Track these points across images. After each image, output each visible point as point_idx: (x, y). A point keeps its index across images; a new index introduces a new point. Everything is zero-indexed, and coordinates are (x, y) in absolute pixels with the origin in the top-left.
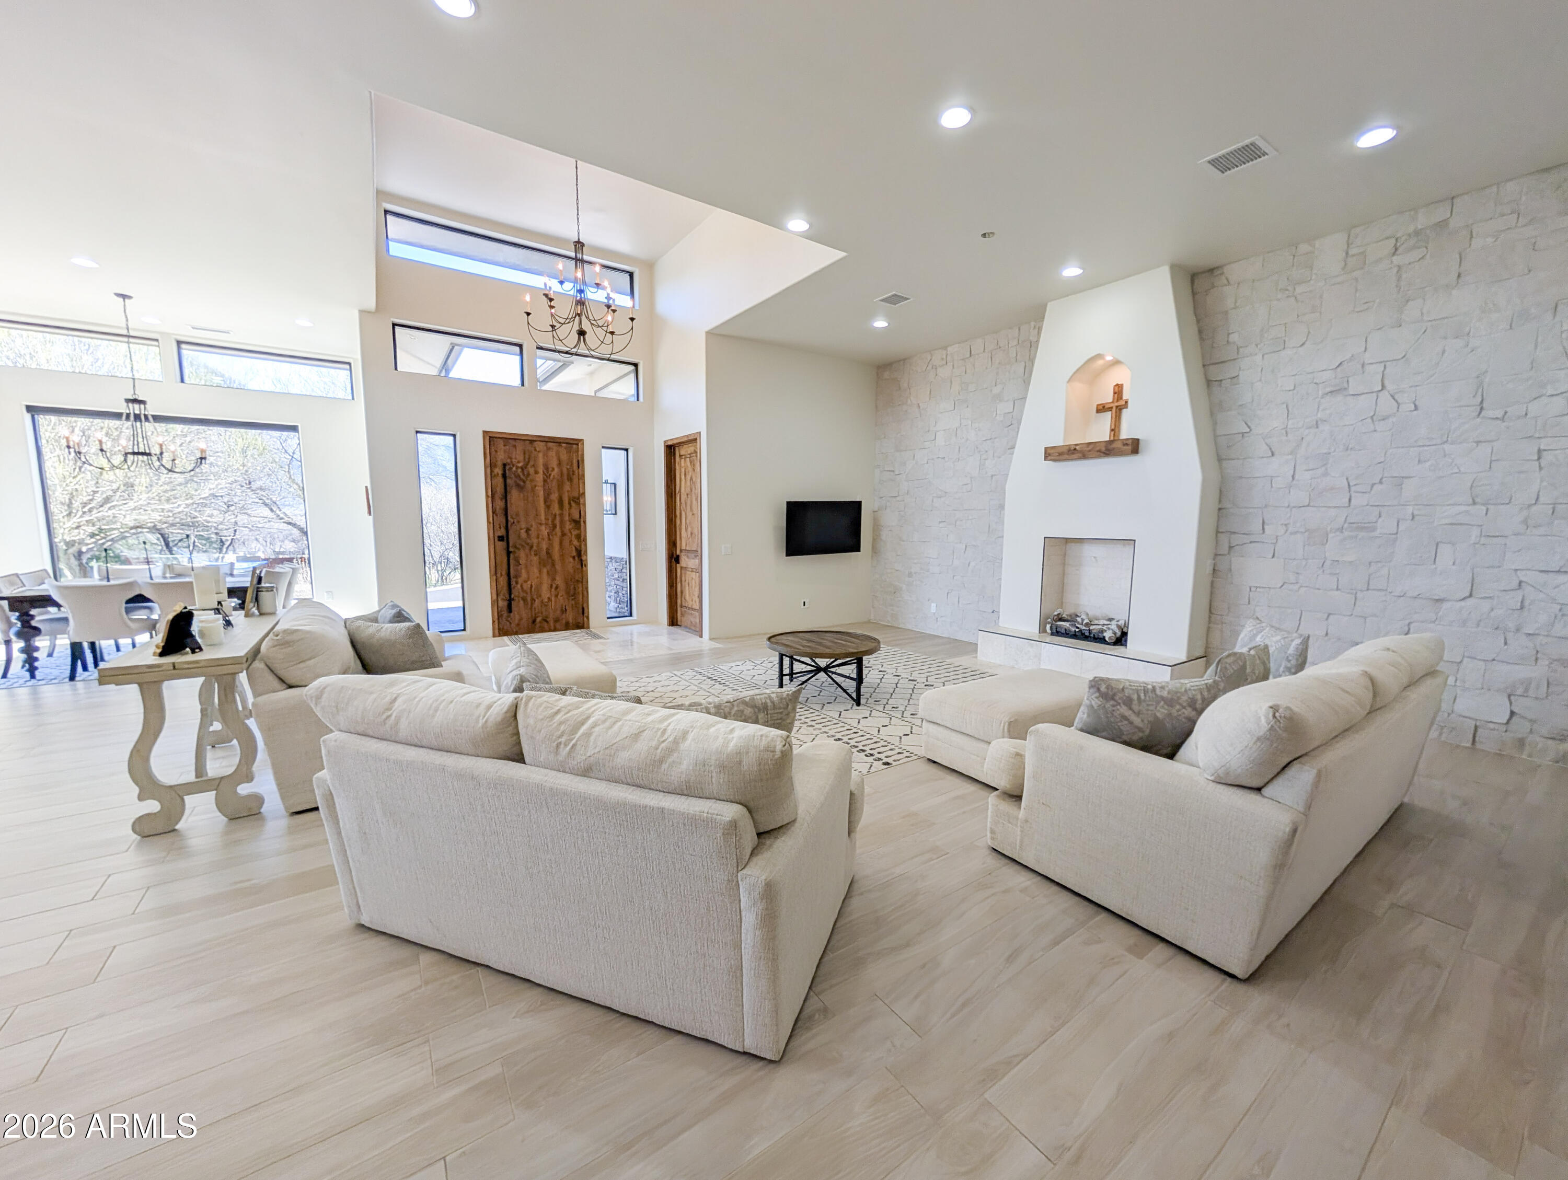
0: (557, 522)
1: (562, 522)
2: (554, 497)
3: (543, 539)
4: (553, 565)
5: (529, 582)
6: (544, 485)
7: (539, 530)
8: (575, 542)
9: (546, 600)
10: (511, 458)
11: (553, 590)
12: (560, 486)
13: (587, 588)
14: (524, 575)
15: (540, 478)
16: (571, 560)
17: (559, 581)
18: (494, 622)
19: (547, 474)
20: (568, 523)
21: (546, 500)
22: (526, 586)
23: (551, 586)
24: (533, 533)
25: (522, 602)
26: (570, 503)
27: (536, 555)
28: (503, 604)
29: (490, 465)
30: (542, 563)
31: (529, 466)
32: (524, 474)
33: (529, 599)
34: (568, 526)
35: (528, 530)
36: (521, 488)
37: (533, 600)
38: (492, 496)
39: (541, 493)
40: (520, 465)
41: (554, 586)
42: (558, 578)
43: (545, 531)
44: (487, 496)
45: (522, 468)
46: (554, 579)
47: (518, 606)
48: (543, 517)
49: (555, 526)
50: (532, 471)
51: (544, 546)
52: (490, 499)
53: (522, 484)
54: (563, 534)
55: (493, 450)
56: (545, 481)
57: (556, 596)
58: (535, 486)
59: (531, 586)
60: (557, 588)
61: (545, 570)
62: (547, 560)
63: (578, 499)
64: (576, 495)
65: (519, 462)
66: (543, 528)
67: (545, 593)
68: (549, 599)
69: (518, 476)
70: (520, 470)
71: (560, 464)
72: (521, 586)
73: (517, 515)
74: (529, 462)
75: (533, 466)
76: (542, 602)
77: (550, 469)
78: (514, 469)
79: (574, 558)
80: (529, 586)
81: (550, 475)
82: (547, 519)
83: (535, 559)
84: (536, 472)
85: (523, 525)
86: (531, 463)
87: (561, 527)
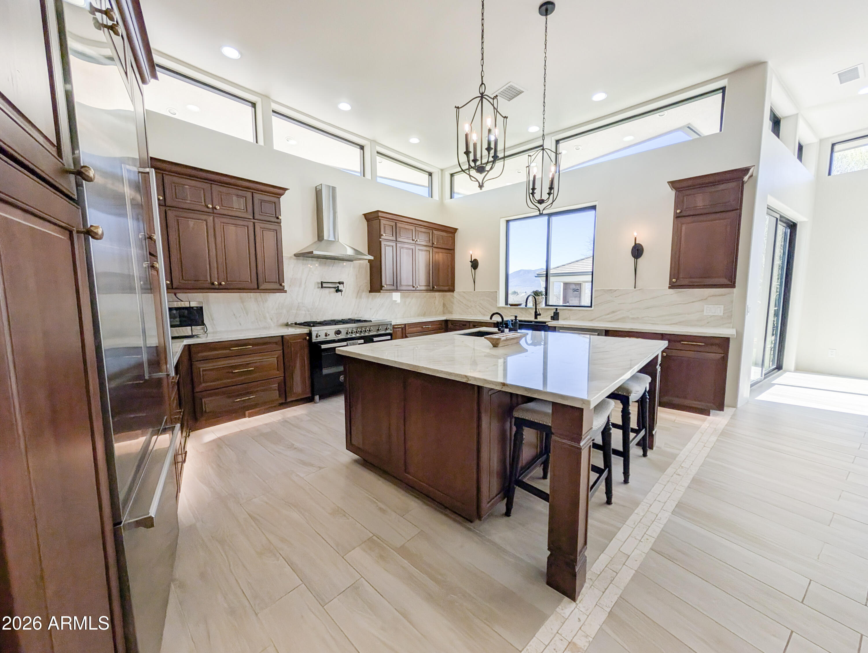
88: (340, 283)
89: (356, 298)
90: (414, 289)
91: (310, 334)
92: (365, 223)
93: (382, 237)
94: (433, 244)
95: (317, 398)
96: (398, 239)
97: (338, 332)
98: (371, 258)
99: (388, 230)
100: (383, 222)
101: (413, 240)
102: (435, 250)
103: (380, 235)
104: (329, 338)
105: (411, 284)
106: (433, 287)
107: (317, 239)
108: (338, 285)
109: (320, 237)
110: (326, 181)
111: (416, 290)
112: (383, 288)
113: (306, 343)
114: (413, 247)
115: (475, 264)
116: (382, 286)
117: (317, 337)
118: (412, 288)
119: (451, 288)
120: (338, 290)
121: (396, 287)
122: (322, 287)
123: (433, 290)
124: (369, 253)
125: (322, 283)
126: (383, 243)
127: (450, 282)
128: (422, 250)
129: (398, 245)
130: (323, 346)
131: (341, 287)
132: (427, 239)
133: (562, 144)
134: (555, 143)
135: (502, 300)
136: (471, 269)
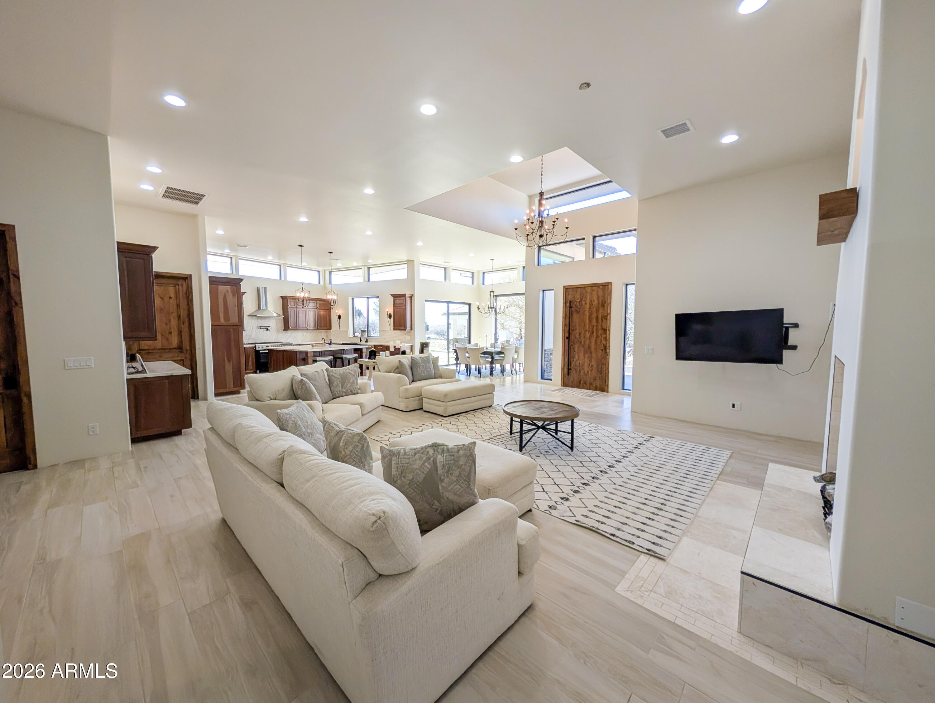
0: (595, 329)
1: (597, 330)
2: (594, 315)
3: (587, 339)
4: (591, 353)
5: (579, 361)
6: (589, 311)
7: (585, 334)
8: (604, 342)
9: (586, 372)
10: (574, 297)
11: (590, 367)
12: (597, 311)
13: (608, 368)
14: (577, 357)
15: (588, 305)
16: (601, 351)
17: (593, 362)
18: (562, 379)
19: (591, 304)
20: (600, 331)
21: (590, 318)
22: (577, 363)
23: (589, 364)
24: (582, 335)
25: (574, 371)
26: (602, 320)
27: (582, 347)
28: (566, 370)
29: (565, 303)
30: (585, 352)
31: (582, 301)
32: (579, 305)
33: (578, 370)
34: (600, 332)
35: (580, 334)
36: (578, 312)
37: (580, 371)
38: (565, 318)
39: (587, 314)
40: (578, 301)
41: (591, 365)
42: (593, 360)
43: (588, 334)
44: (563, 317)
45: (579, 302)
46: (591, 361)
47: (573, 372)
48: (587, 327)
49: (593, 332)
50: (583, 303)
51: (587, 342)
52: (564, 318)
53: (579, 310)
54: (597, 337)
55: (567, 294)
56: (590, 308)
57: (592, 371)
58: (585, 311)
59: (580, 363)
60: (592, 366)
61: (586, 355)
62: (588, 351)
63: (607, 317)
64: (606, 315)
65: (578, 299)
66: (587, 333)
67: (586, 369)
68: (588, 372)
69: (577, 307)
70: (578, 303)
71: (598, 297)
72: (575, 363)
73: (576, 326)
74: (582, 298)
75: (585, 301)
76: (584, 372)
77: (593, 302)
78: (576, 303)
79: (602, 350)
80: (579, 363)
81: (593, 304)
82: (589, 328)
83: (582, 349)
84: (586, 304)
85: (578, 331)
86: (584, 299)
87: (596, 332)
88: (269, 327)
89: (277, 333)
90: (306, 329)
91: (255, 347)
92: (281, 300)
94: (317, 307)
95: (258, 371)
96: (297, 307)
97: (267, 346)
98: (283, 316)
99: (292, 303)
100: (289, 300)
102: (318, 310)
103: (288, 306)
104: (263, 349)
105: (305, 326)
106: (318, 328)
107: (257, 309)
109: (259, 308)
110: (261, 285)
111: (307, 329)
112: (290, 329)
113: (254, 350)
114: (305, 310)
115: (340, 317)
117: (258, 348)
118: (305, 328)
119: (329, 328)
120: (267, 330)
121: (296, 328)
123: (318, 329)
124: (283, 315)
125: (260, 327)
126: (289, 309)
127: (328, 325)
128: (312, 311)
129: (297, 310)
130: (261, 352)
131: (269, 328)
132: (314, 305)
133: (370, 269)
134: (367, 269)
135: (351, 335)
136: (338, 319)
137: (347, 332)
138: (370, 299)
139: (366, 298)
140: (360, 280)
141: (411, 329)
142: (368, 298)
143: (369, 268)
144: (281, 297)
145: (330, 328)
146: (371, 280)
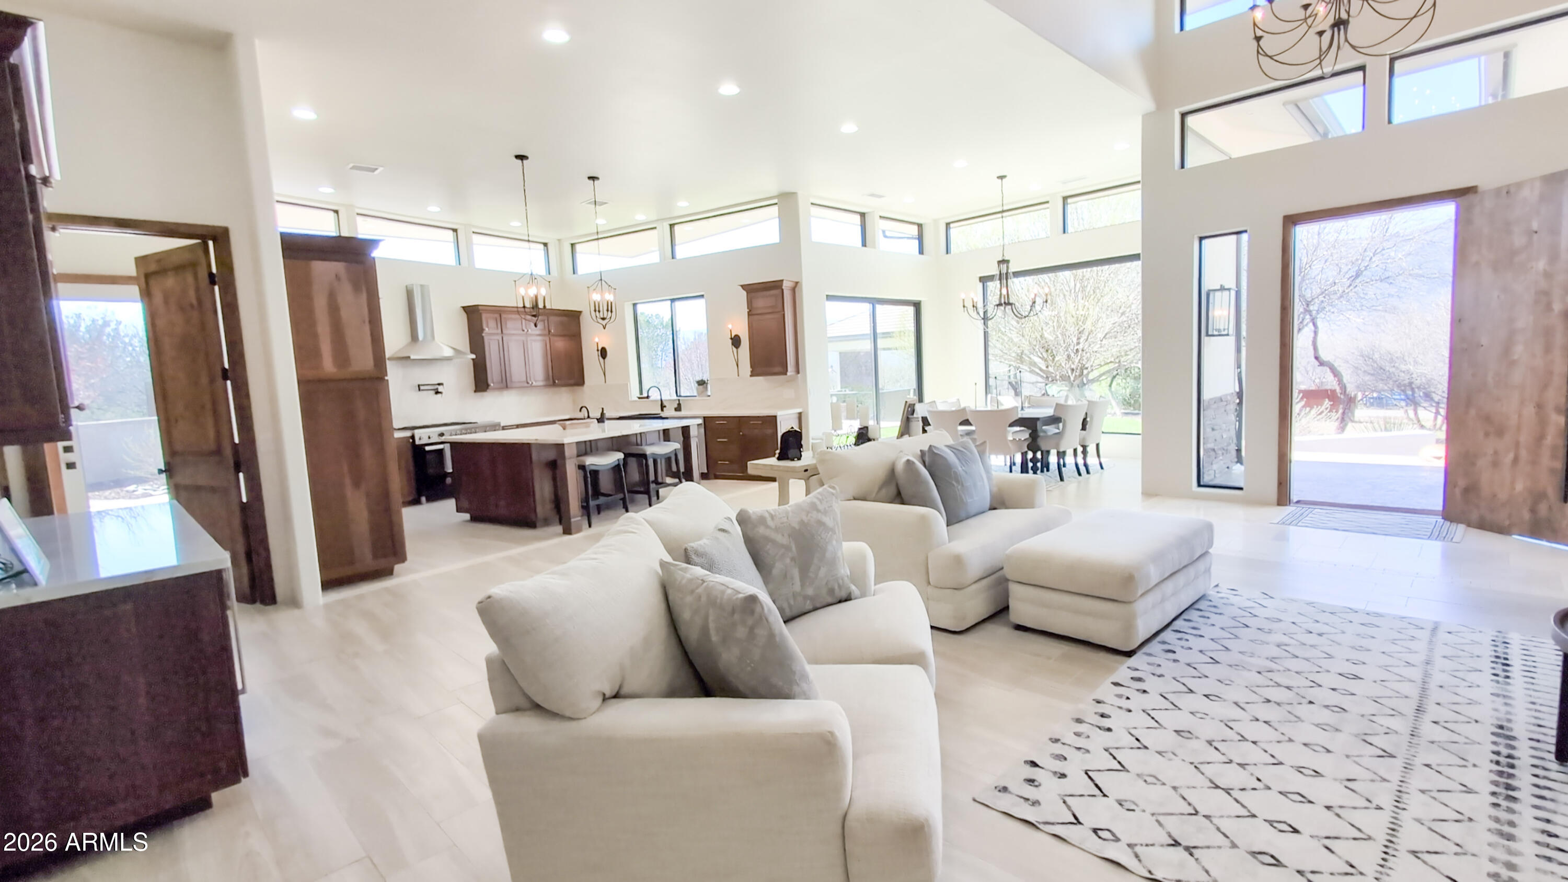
88: (439, 384)
89: (460, 398)
90: (527, 385)
91: (413, 437)
92: (464, 316)
93: (485, 332)
94: (549, 331)
95: (423, 499)
96: (504, 332)
97: (442, 435)
98: (474, 356)
99: (492, 323)
100: (484, 316)
101: (523, 331)
102: (552, 338)
103: (483, 330)
104: (432, 441)
105: (525, 380)
106: (554, 382)
107: (409, 339)
108: (437, 386)
109: (414, 337)
110: (415, 281)
111: (532, 386)
112: (490, 387)
113: (409, 446)
114: (524, 338)
115: (603, 353)
116: (488, 386)
117: (420, 439)
118: (526, 385)
119: (580, 381)
120: (437, 392)
121: (505, 384)
122: (419, 390)
123: (554, 384)
124: (472, 352)
125: (420, 385)
126: (485, 337)
127: (576, 374)
128: (535, 341)
129: (505, 338)
130: (427, 448)
131: (440, 389)
132: (542, 328)
133: (676, 227)
134: (668, 227)
135: (635, 393)
136: (601, 358)
137: (625, 388)
138: (677, 304)
139: (669, 302)
140: (654, 258)
141: (798, 372)
142: (673, 300)
143: (672, 226)
144: (464, 308)
145: (578, 380)
146: (679, 255)
